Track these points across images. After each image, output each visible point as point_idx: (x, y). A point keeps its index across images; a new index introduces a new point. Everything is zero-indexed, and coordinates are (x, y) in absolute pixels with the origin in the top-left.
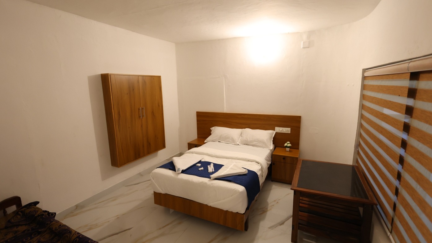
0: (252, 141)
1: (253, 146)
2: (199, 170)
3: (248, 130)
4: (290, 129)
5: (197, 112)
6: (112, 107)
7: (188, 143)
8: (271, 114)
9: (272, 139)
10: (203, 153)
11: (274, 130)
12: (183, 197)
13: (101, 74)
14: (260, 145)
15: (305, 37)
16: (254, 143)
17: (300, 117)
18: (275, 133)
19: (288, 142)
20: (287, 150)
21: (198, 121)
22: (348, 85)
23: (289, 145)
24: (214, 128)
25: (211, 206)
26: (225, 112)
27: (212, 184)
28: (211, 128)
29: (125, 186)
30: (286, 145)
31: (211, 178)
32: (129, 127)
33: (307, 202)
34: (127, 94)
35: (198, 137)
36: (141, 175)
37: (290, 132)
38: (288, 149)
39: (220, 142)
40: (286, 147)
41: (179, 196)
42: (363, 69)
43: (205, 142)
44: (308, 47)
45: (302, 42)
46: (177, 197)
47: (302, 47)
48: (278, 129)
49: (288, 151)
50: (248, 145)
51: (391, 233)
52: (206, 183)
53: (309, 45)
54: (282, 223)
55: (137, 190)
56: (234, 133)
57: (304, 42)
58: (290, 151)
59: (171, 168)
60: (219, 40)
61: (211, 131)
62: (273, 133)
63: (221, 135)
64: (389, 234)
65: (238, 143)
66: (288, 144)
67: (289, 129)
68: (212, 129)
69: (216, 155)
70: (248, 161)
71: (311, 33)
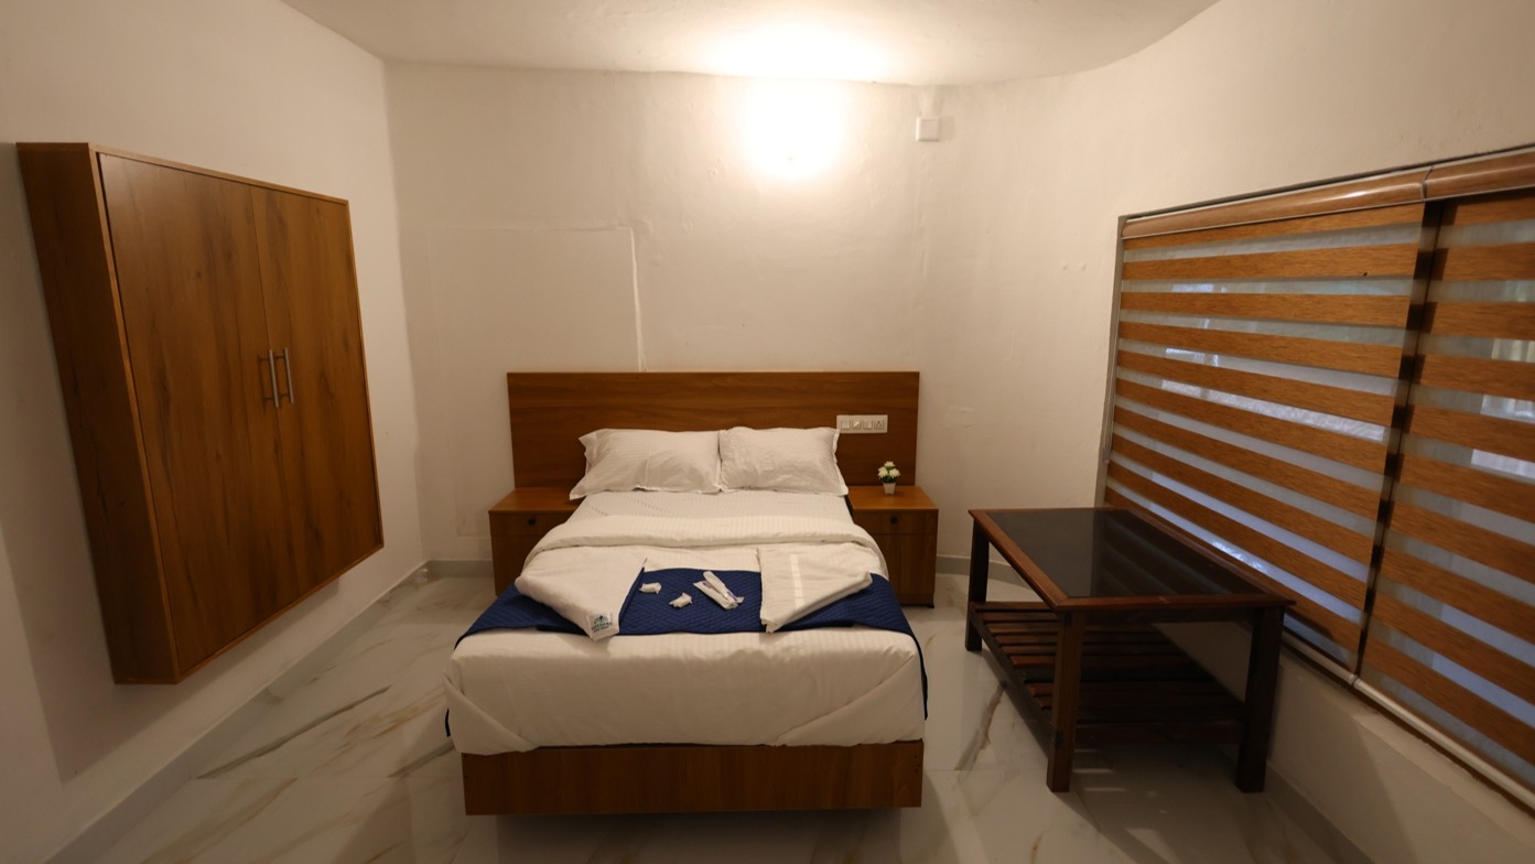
0: (771, 472)
1: (775, 489)
2: (678, 608)
3: (741, 436)
4: (886, 417)
5: (510, 376)
6: (123, 342)
7: (490, 512)
8: (821, 370)
9: (835, 460)
10: (628, 538)
11: (834, 426)
12: (641, 742)
13: (18, 145)
14: (803, 483)
15: (926, 104)
16: (780, 479)
17: (916, 376)
18: (837, 436)
19: (890, 464)
20: (887, 491)
21: (514, 412)
22: (1065, 268)
23: (895, 473)
24: (599, 436)
25: (789, 745)
26: (640, 370)
27: (787, 650)
28: (581, 439)
29: (201, 777)
30: (883, 472)
31: (768, 629)
32: (218, 457)
33: (1038, 648)
34: (199, 275)
35: (519, 483)
36: (271, 699)
37: (885, 430)
38: (889, 488)
39: (643, 490)
40: (888, 479)
41: (618, 742)
42: (1120, 218)
43: (573, 496)
44: (937, 141)
45: (918, 121)
46: (608, 746)
47: (917, 138)
48: (850, 423)
49: (889, 495)
50: (758, 489)
51: (1358, 673)
52: (758, 654)
53: (936, 135)
54: (982, 739)
55: (295, 780)
56: (693, 446)
57: (924, 122)
58: (896, 494)
59: (544, 622)
60: (606, 73)
61: (584, 449)
62: (833, 437)
63: (646, 462)
64: (1350, 677)
65: (720, 487)
66: (889, 469)
67: (883, 419)
68: (592, 439)
69: (690, 540)
70: (824, 542)
71: (945, 92)
